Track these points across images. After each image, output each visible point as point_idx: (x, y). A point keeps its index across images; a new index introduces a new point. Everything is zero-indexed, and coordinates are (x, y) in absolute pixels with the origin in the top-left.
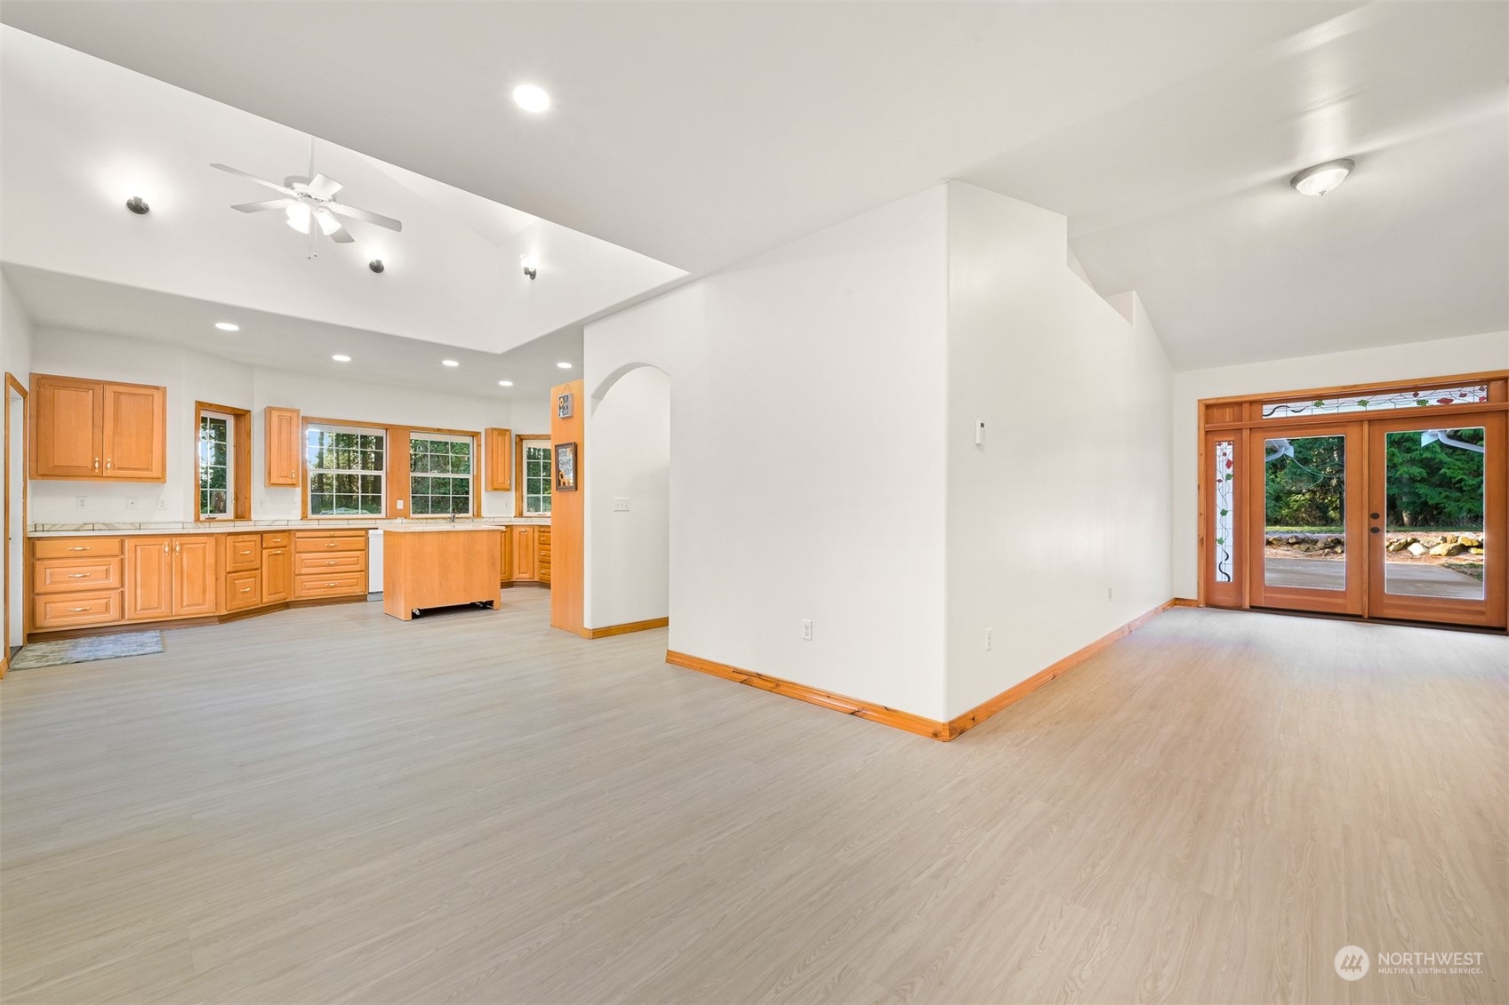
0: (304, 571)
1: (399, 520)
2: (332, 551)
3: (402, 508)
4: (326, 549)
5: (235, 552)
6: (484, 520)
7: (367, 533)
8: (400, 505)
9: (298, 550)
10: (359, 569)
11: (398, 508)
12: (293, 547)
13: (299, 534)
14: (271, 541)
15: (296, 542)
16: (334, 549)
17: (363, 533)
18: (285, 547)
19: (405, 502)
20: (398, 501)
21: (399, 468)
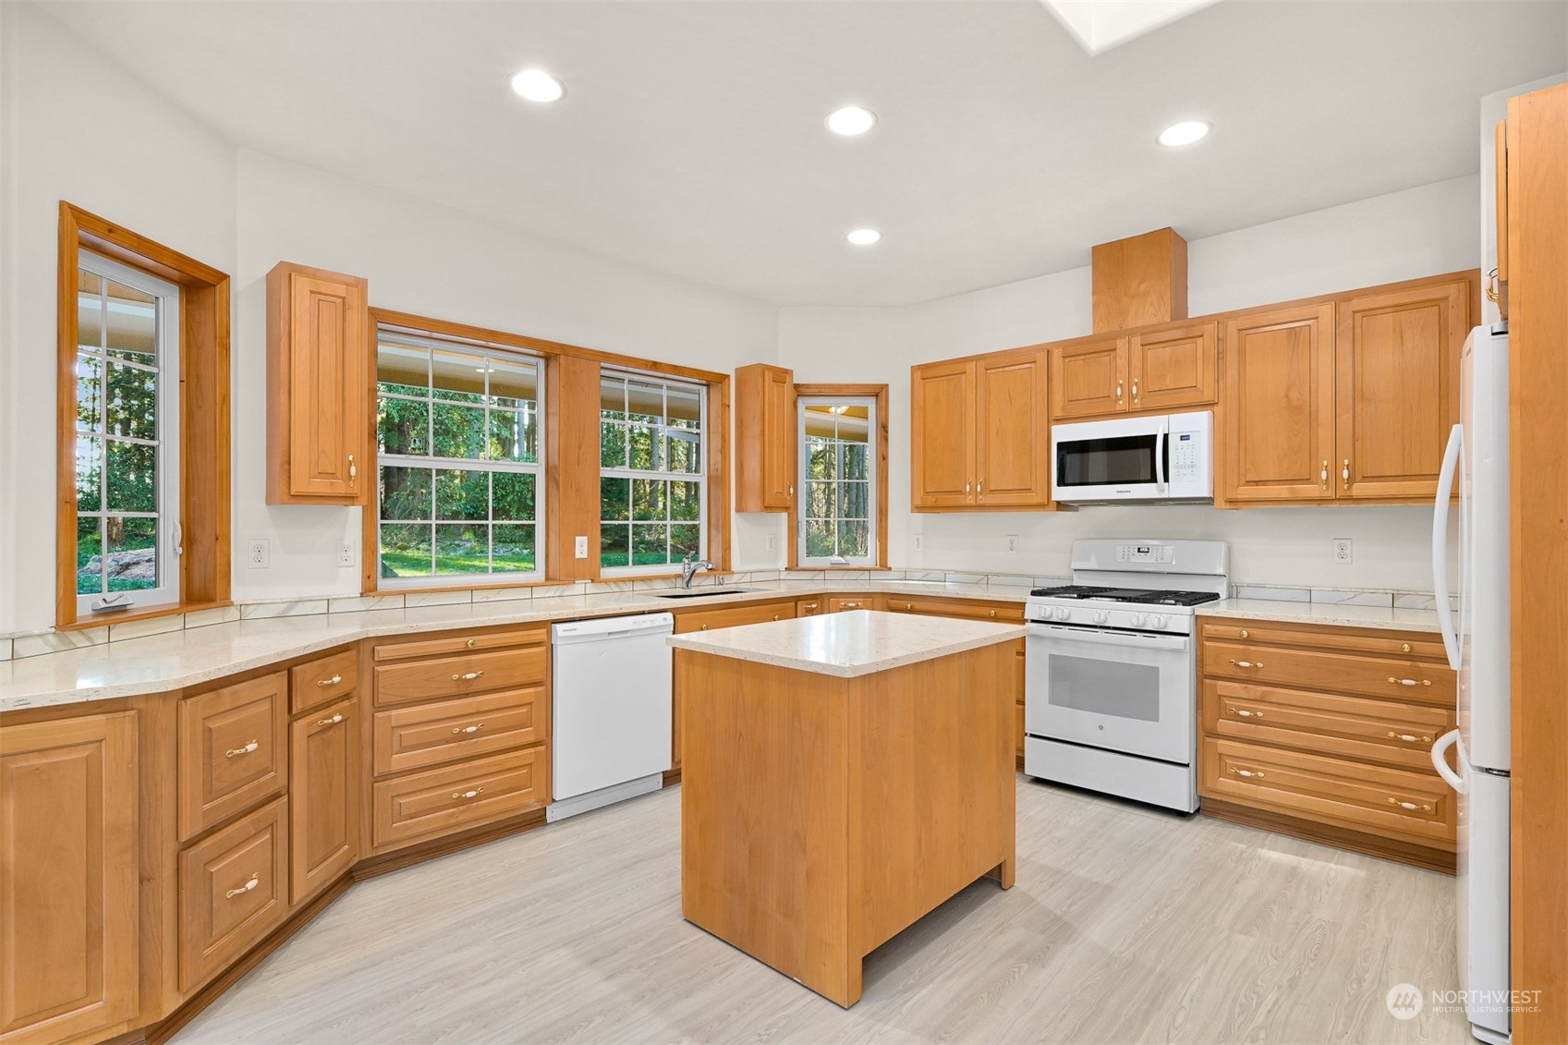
0: (399, 761)
1: (579, 587)
2: (467, 695)
3: (585, 556)
4: (454, 690)
5: (209, 754)
6: (735, 578)
7: (549, 633)
8: (582, 547)
9: (383, 699)
10: (531, 739)
11: (578, 555)
12: (366, 692)
13: (384, 651)
14: (311, 688)
15: (374, 675)
16: (474, 688)
17: (541, 632)
18: (347, 696)
19: (586, 538)
20: (577, 538)
21: (579, 457)
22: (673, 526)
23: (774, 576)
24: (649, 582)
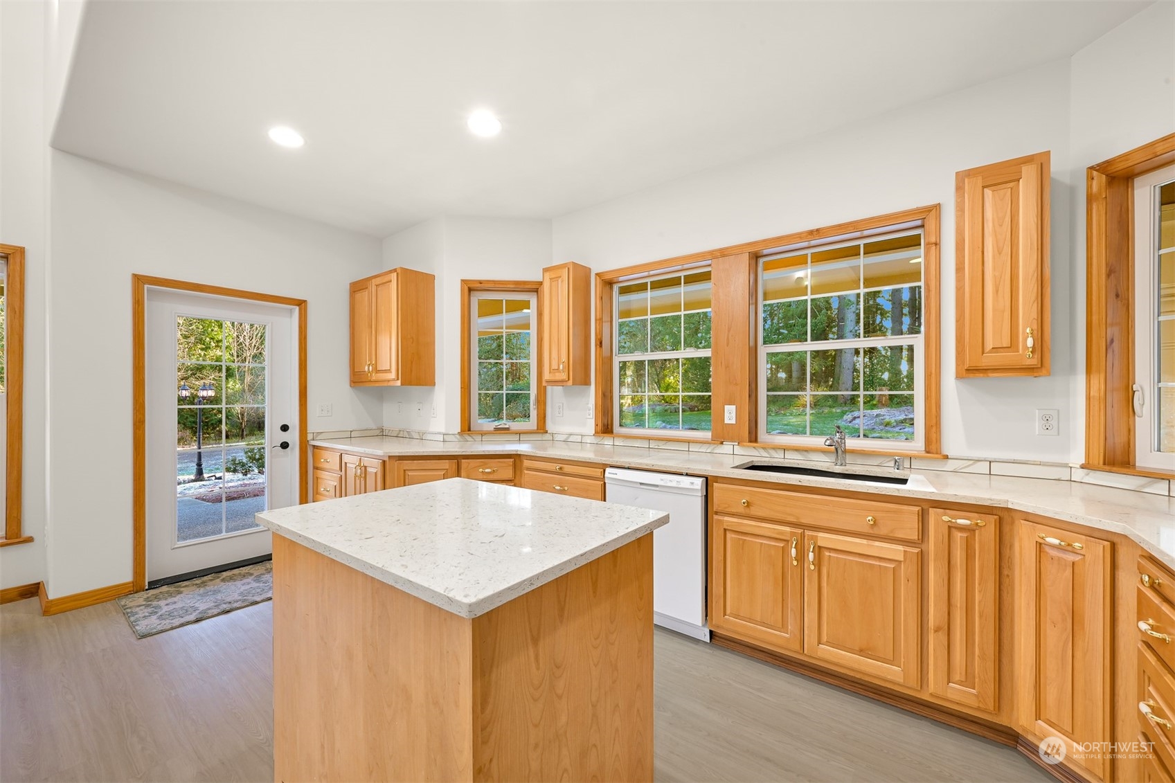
1: (728, 448)
3: (733, 422)
6: (951, 465)
8: (730, 415)
11: (727, 421)
13: (527, 463)
17: (598, 472)
19: (735, 406)
20: (726, 407)
21: (728, 339)
22: (865, 395)
23: (1064, 474)
24: (806, 453)
